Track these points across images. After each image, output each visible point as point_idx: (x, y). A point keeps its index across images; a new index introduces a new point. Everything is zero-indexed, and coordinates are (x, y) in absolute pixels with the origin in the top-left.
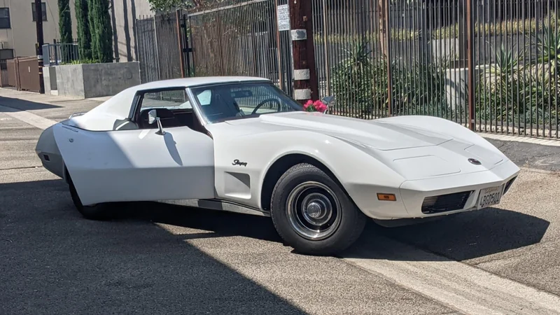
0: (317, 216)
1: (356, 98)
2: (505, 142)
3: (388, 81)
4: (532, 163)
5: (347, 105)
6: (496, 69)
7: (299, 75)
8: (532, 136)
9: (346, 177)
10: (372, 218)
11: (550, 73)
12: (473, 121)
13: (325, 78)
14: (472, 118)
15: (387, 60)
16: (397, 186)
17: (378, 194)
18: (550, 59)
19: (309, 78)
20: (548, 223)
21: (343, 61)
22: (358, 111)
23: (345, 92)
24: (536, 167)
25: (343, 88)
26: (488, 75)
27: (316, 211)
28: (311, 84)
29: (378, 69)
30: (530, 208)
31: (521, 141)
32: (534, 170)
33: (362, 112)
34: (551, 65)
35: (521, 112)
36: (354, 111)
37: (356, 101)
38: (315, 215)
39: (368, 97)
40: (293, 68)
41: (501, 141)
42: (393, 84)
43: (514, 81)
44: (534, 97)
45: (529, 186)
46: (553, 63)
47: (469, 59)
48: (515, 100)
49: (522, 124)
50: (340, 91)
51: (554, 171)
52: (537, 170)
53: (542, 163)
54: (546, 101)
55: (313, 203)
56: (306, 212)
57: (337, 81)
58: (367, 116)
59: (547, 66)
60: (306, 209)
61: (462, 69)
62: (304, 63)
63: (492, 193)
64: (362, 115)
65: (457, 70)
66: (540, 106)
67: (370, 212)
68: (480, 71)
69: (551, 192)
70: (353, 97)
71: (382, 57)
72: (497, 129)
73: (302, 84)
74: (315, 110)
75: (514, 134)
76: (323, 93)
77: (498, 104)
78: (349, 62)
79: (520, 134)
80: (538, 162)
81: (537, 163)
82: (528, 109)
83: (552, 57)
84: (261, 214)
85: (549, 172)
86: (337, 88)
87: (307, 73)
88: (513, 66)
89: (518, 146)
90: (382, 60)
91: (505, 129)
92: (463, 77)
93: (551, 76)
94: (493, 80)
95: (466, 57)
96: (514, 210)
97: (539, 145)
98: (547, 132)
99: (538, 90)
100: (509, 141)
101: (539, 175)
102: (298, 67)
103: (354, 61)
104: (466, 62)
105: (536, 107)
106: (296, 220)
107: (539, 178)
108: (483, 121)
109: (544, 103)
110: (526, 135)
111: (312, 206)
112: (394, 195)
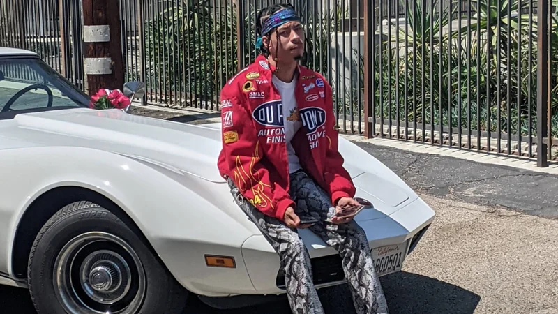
0: (106, 288)
1: (187, 73)
2: (419, 155)
3: (238, 48)
4: (459, 193)
5: (172, 83)
6: (407, 35)
7: (92, 34)
8: (461, 147)
9: (154, 227)
10: (196, 295)
11: (490, 45)
12: (371, 119)
13: (137, 31)
14: (370, 115)
15: (237, 12)
16: (238, 244)
17: (206, 256)
18: (491, 25)
19: (108, 40)
20: (479, 298)
21: (165, 11)
22: (189, 94)
23: (168, 62)
24: (465, 199)
25: (166, 55)
26: (394, 45)
27: (105, 280)
28: (112, 49)
29: (222, 28)
30: (451, 270)
31: (443, 154)
32: (461, 204)
33: (196, 96)
34: (491, 34)
35: (445, 106)
36: (183, 94)
37: (187, 78)
38: (103, 287)
39: (206, 71)
40: (82, 23)
41: (413, 154)
42: (247, 51)
43: (435, 56)
44: (466, 85)
45: (454, 232)
46: (496, 32)
47: (365, 18)
48: (436, 87)
49: (446, 128)
50: (161, 60)
51: (492, 207)
52: (466, 205)
53: (475, 192)
54: (482, 91)
55: (99, 268)
56: (87, 281)
57: (155, 44)
58: (204, 103)
59: (485, 36)
60: (87, 276)
61: (355, 34)
62: (100, 14)
63: (389, 254)
64: (196, 101)
65: (347, 34)
66: (472, 98)
67: (193, 283)
68: (383, 37)
69: (487, 244)
70: (181, 72)
71: (229, 7)
72: (408, 133)
73: (97, 50)
74: (111, 106)
75: (434, 142)
76: (134, 61)
77: (410, 93)
78: (176, 14)
79: (442, 144)
80: (469, 192)
81: (466, 192)
82: (456, 102)
83: (493, 22)
84: (11, 282)
85: (484, 208)
86: (156, 54)
87: (105, 32)
88: (433, 34)
89: (439, 163)
90: (229, 12)
91: (420, 132)
92: (355, 46)
93: (491, 52)
94: (402, 52)
95: (361, 14)
96: (427, 274)
97: (472, 161)
98: (484, 141)
99: (470, 73)
100: (426, 154)
101: (468, 212)
102: (91, 21)
103: (184, 12)
104: (361, 22)
105: (468, 99)
106: (70, 296)
107: (468, 218)
108: (387, 119)
109: (480, 93)
110: (452, 145)
111: (97, 272)
112: (232, 258)
